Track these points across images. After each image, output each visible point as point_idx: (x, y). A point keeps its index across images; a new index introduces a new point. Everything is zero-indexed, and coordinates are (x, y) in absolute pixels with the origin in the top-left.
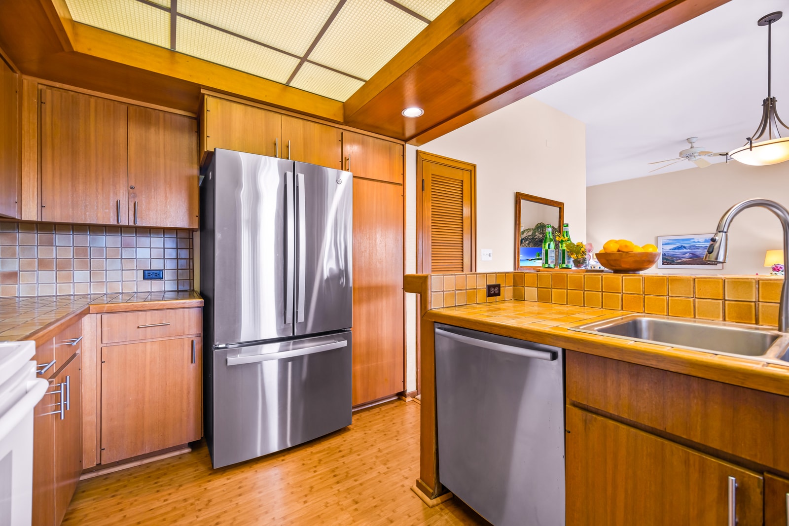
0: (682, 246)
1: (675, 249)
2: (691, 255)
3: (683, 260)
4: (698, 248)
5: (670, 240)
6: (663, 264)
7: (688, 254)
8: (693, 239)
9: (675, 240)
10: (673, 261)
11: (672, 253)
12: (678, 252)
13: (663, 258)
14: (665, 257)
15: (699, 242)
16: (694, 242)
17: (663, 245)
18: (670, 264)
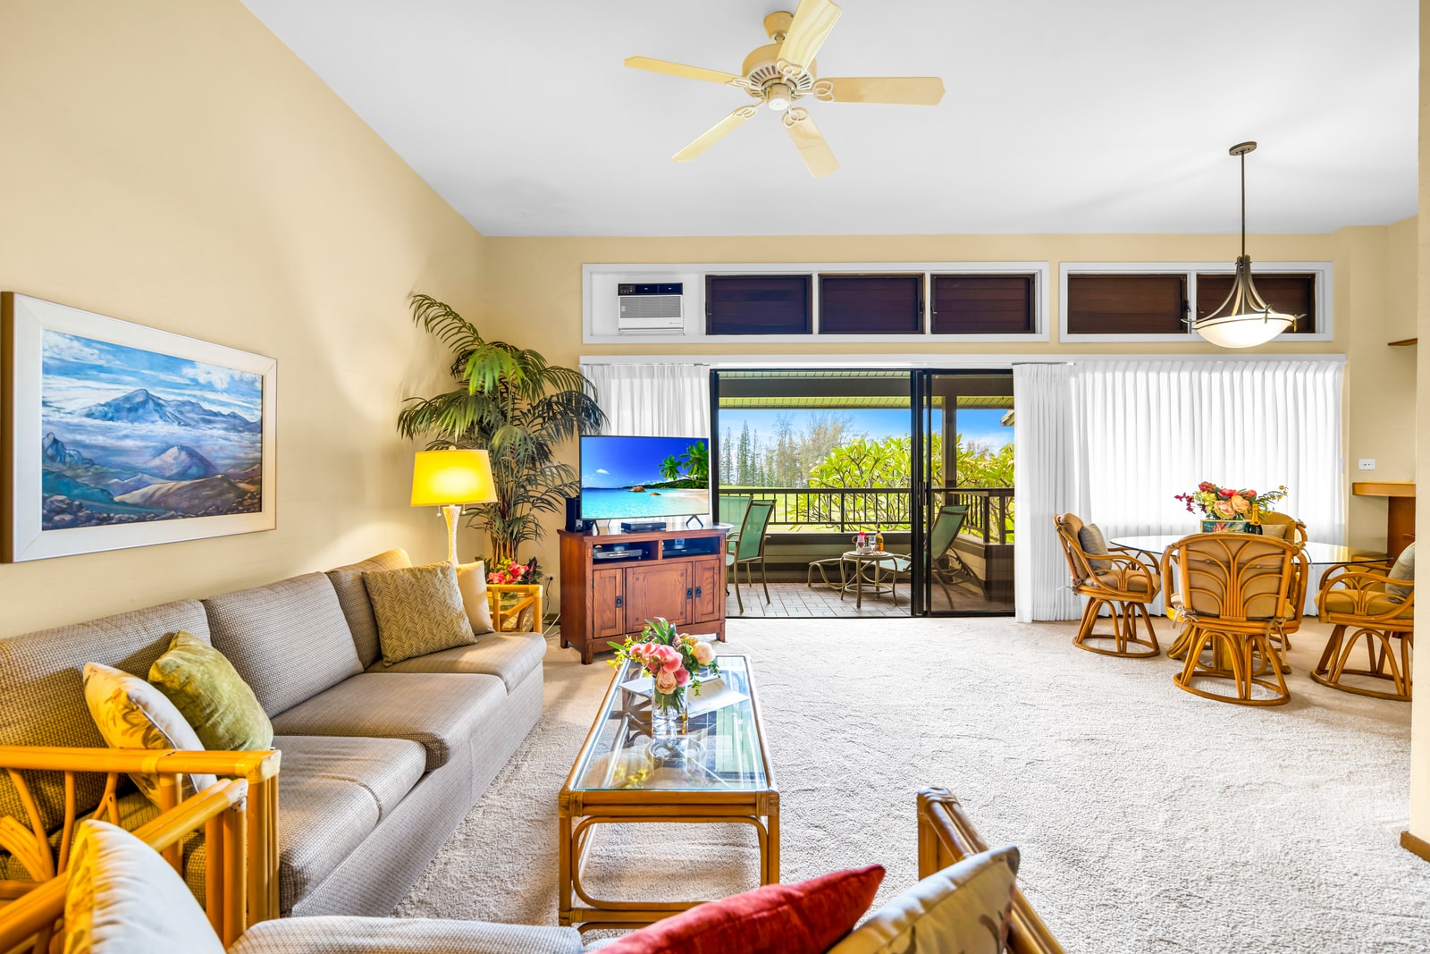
0: (149, 397)
1: (115, 410)
2: (184, 455)
3: (156, 487)
4: (209, 418)
5: (89, 342)
6: (51, 521)
7: (174, 450)
8: (191, 363)
9: (117, 350)
10: (107, 494)
11: (100, 440)
12: (136, 437)
13: (45, 474)
14: (56, 467)
15: (210, 387)
16: (195, 383)
17: (47, 370)
18: (88, 521)
